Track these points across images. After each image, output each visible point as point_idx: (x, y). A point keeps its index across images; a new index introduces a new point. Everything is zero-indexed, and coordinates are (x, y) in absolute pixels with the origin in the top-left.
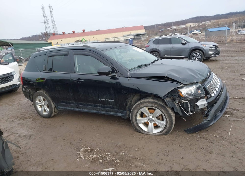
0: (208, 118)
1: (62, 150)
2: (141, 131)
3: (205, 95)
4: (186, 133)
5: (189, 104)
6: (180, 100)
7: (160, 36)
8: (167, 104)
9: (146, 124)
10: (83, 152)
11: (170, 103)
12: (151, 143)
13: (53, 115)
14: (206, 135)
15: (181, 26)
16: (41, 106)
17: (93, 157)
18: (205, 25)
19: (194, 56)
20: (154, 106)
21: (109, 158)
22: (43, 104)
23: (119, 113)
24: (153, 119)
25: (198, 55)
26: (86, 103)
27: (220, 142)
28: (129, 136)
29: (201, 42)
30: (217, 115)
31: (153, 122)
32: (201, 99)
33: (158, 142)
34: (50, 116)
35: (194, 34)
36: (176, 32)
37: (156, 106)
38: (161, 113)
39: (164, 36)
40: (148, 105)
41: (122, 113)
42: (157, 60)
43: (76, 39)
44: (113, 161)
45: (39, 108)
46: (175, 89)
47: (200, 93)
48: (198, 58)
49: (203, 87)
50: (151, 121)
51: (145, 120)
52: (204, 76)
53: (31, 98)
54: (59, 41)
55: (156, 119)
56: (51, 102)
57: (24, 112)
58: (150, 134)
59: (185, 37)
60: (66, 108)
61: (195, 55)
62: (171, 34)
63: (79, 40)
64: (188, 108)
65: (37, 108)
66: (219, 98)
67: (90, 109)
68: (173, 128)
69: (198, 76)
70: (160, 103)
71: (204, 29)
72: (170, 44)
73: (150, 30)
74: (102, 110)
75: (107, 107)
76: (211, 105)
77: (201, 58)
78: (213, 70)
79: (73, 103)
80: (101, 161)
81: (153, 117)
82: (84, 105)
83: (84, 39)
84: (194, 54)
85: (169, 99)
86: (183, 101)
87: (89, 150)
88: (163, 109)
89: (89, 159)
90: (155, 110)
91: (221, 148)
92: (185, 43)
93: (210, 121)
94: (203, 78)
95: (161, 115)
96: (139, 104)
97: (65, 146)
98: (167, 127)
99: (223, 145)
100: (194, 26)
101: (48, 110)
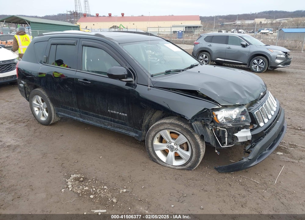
0: (249, 156)
1: (48, 173)
2: (158, 161)
3: (251, 123)
4: (216, 172)
5: (226, 133)
6: (214, 127)
7: (219, 32)
8: (195, 129)
9: (165, 152)
10: (72, 180)
11: (199, 129)
12: (166, 179)
13: (52, 122)
14: (243, 178)
15: (248, 22)
16: (39, 109)
17: (83, 189)
18: (280, 23)
19: (255, 64)
20: (177, 130)
21: (104, 193)
22: (42, 106)
23: (133, 132)
24: (175, 147)
25: (260, 63)
26: (92, 113)
27: (260, 191)
28: (141, 165)
29: (268, 45)
30: (264, 152)
31: (174, 150)
32: (243, 128)
33: (176, 179)
34: (48, 123)
35: (263, 33)
36: (240, 29)
37: (180, 130)
38: (186, 140)
39: (224, 33)
40: (170, 127)
41: (136, 132)
42: (197, 65)
43: (111, 24)
44: (108, 199)
45: (37, 111)
46: (208, 111)
47: (244, 119)
48: (259, 67)
49: (249, 113)
50: (172, 149)
51: (164, 146)
52: (253, 97)
53: (28, 96)
54: (90, 25)
55: (179, 148)
56: (51, 105)
57: (20, 113)
58: (168, 165)
59: (248, 37)
60: (68, 115)
61: (257, 63)
62: (233, 31)
63: (115, 26)
64: (225, 138)
65: (34, 111)
66: (271, 129)
67: (96, 122)
68: (200, 162)
69: (245, 96)
70: (186, 127)
71: (277, 29)
72: (226, 44)
73: (207, 22)
74: (111, 126)
75: (117, 122)
76: (256, 138)
77: (263, 67)
78: (277, 85)
79: (76, 111)
80: (92, 196)
81: (175, 145)
82: (89, 115)
83: (122, 26)
84: (255, 60)
85: (198, 123)
86: (219, 128)
87: (82, 179)
88: (189, 135)
89: (77, 192)
90: (178, 135)
91: (259, 201)
92: (245, 44)
93: (252, 161)
94: (252, 99)
95: (186, 143)
96: (158, 125)
97: (53, 168)
98: (192, 160)
99: (264, 197)
100: (266, 22)
101: (47, 114)
